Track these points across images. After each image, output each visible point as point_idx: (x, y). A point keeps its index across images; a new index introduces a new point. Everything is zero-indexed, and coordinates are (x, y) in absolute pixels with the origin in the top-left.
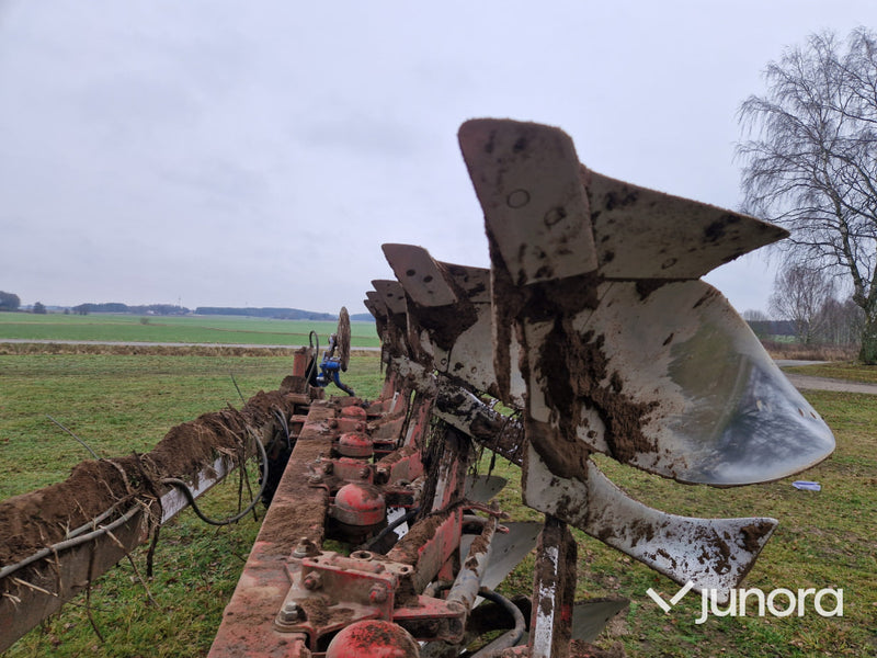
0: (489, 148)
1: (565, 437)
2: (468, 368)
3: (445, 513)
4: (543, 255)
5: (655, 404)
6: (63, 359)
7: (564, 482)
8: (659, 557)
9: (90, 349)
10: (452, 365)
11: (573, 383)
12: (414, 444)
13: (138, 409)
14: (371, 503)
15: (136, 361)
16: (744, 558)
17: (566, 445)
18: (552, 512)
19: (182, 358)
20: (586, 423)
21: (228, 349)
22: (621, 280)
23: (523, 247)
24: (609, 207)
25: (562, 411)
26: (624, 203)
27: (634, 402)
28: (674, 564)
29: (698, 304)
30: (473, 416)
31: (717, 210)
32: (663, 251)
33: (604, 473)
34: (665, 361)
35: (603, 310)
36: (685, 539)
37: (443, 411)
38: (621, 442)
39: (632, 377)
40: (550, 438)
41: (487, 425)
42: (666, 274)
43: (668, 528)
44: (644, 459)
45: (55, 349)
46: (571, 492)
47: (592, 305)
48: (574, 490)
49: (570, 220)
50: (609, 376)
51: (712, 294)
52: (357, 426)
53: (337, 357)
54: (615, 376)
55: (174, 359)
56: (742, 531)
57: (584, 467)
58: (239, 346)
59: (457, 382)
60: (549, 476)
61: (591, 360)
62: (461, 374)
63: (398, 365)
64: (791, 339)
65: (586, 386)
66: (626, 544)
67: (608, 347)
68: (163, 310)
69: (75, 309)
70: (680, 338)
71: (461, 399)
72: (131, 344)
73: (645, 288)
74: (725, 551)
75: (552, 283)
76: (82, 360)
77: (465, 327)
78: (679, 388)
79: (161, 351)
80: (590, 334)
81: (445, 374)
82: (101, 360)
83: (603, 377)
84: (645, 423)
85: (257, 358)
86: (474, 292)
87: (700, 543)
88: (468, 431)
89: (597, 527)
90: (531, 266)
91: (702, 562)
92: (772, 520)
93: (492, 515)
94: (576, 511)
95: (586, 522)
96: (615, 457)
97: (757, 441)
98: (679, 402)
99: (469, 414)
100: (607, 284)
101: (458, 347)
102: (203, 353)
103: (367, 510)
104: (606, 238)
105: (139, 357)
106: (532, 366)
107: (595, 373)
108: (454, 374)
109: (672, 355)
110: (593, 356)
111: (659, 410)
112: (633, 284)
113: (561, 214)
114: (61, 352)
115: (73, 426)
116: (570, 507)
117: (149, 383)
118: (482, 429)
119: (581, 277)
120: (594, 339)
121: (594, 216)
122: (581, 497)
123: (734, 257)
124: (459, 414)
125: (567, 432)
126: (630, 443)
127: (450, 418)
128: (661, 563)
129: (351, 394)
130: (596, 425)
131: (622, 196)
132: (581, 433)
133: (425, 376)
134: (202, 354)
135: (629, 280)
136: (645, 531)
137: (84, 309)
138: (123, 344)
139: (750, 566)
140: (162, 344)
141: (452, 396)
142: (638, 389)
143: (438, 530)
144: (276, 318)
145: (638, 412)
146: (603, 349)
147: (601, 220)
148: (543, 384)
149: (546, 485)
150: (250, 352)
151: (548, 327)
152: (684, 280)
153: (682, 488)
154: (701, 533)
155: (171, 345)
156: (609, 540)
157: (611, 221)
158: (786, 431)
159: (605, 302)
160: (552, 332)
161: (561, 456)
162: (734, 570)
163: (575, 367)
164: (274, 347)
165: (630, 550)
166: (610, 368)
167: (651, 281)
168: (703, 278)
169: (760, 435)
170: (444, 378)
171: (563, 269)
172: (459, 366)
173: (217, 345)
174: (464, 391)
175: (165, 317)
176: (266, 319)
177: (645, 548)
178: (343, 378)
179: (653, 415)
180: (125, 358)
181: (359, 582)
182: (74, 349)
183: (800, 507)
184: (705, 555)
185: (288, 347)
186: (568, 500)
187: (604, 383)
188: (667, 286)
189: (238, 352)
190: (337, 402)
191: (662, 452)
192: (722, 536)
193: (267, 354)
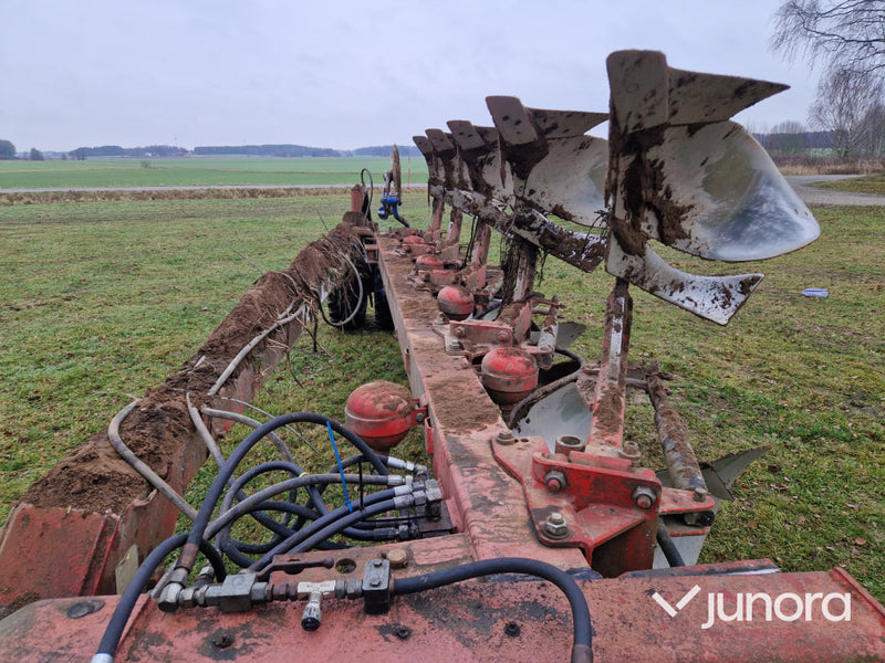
0: (622, 64)
1: (634, 228)
2: (538, 193)
3: (523, 302)
4: (640, 117)
5: (691, 207)
6: (87, 207)
7: (630, 258)
8: (687, 301)
9: (110, 195)
10: (527, 191)
11: (643, 193)
12: (478, 262)
13: (185, 251)
14: (466, 299)
15: (159, 205)
16: (740, 298)
17: (635, 234)
18: (622, 276)
19: (200, 201)
20: (647, 220)
21: (242, 191)
22: (679, 125)
23: (630, 113)
24: (679, 85)
25: (634, 213)
26: (687, 83)
27: (678, 205)
28: (696, 305)
29: (726, 136)
30: (542, 232)
31: (743, 79)
32: (707, 106)
33: (656, 252)
34: (702, 176)
35: (666, 145)
36: (704, 290)
37: (519, 228)
38: (668, 232)
39: (679, 188)
40: (625, 229)
41: (553, 237)
42: (708, 119)
43: (693, 284)
44: (681, 244)
45: (77, 196)
46: (635, 264)
47: (660, 142)
48: (636, 262)
49: (658, 97)
50: (664, 189)
51: (737, 128)
52: (428, 250)
53: (393, 192)
54: (668, 188)
55: (194, 202)
56: (741, 283)
57: (643, 248)
58: (253, 187)
59: (530, 205)
60: (622, 254)
61: (655, 178)
62: (533, 198)
63: (451, 197)
64: (828, 151)
65: (650, 195)
66: (666, 295)
67: (666, 170)
68: (160, 151)
69: (71, 154)
70: (714, 160)
71: (533, 219)
72: (147, 189)
73: (693, 129)
74: (728, 295)
75: (641, 131)
76: (107, 207)
77: (539, 160)
78: (708, 195)
79: (177, 194)
80: (656, 160)
81: (522, 198)
82: (126, 205)
83: (660, 189)
84: (684, 219)
85: (271, 199)
86: (549, 130)
87: (714, 291)
88: (537, 243)
89: (648, 285)
90: (633, 122)
91: (713, 302)
92: (760, 275)
93: (553, 306)
94: (636, 276)
95: (641, 283)
96: (662, 242)
97: (753, 228)
98: (707, 205)
99: (538, 229)
100: (670, 129)
101: (532, 176)
102: (219, 195)
103: (463, 303)
104: (675, 102)
105: (158, 203)
106: (619, 183)
107: (656, 187)
108: (528, 199)
109: (706, 172)
110: (656, 175)
111: (693, 211)
112: (686, 127)
113: (653, 93)
114: (82, 199)
115: (136, 267)
116: (633, 273)
117: (182, 226)
118: (549, 241)
119: (658, 127)
120: (658, 164)
121: (670, 91)
122: (640, 267)
123: (753, 104)
124: (531, 230)
125: (635, 226)
126: (673, 233)
127: (524, 234)
128: (687, 304)
129: (407, 226)
130: (653, 221)
131: (687, 79)
132: (644, 226)
133: (486, 204)
134: (218, 197)
135: (684, 125)
136: (679, 286)
137: (81, 154)
138: (139, 189)
139: (743, 303)
140: (177, 188)
141: (527, 216)
142: (681, 197)
143: (521, 311)
144: (278, 155)
145: (680, 212)
146: (662, 170)
147: (674, 93)
148: (624, 195)
149: (620, 259)
150: (266, 193)
151: (631, 159)
152: (718, 122)
153: (706, 262)
154: (714, 286)
155: (188, 188)
156: (656, 293)
157: (679, 93)
158: (775, 220)
159: (668, 140)
160: (634, 162)
161: (631, 241)
162: (733, 306)
163: (647, 182)
164: (288, 187)
165: (669, 298)
166: (665, 183)
167: (698, 124)
168: (732, 119)
169: (756, 224)
170: (521, 202)
171: (649, 123)
172: (532, 192)
173: (231, 187)
174: (535, 212)
175: (163, 159)
176: (268, 157)
177: (677, 296)
178: (401, 211)
179: (689, 214)
180: (146, 203)
181: (490, 331)
182: (94, 196)
183: (805, 310)
184: (716, 298)
185: (302, 187)
186: (632, 268)
187: (661, 193)
188: (707, 126)
189: (253, 193)
190: (397, 233)
191: (693, 239)
192: (727, 286)
193: (283, 194)
